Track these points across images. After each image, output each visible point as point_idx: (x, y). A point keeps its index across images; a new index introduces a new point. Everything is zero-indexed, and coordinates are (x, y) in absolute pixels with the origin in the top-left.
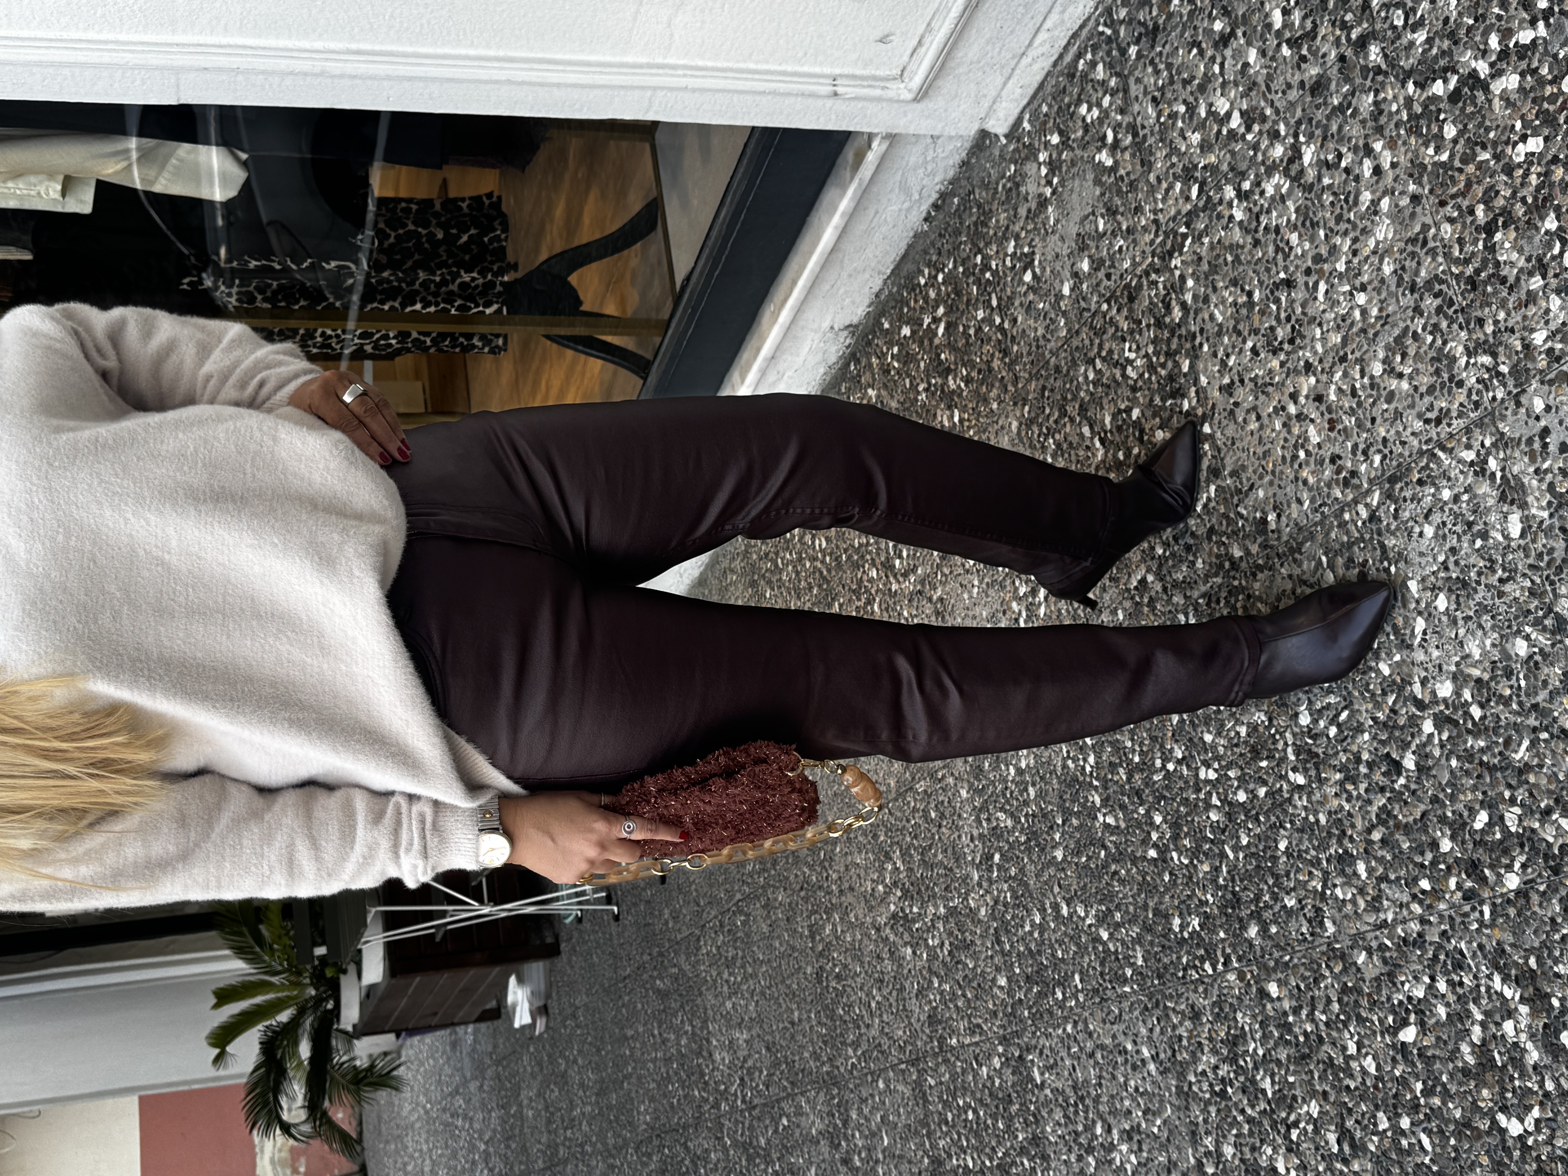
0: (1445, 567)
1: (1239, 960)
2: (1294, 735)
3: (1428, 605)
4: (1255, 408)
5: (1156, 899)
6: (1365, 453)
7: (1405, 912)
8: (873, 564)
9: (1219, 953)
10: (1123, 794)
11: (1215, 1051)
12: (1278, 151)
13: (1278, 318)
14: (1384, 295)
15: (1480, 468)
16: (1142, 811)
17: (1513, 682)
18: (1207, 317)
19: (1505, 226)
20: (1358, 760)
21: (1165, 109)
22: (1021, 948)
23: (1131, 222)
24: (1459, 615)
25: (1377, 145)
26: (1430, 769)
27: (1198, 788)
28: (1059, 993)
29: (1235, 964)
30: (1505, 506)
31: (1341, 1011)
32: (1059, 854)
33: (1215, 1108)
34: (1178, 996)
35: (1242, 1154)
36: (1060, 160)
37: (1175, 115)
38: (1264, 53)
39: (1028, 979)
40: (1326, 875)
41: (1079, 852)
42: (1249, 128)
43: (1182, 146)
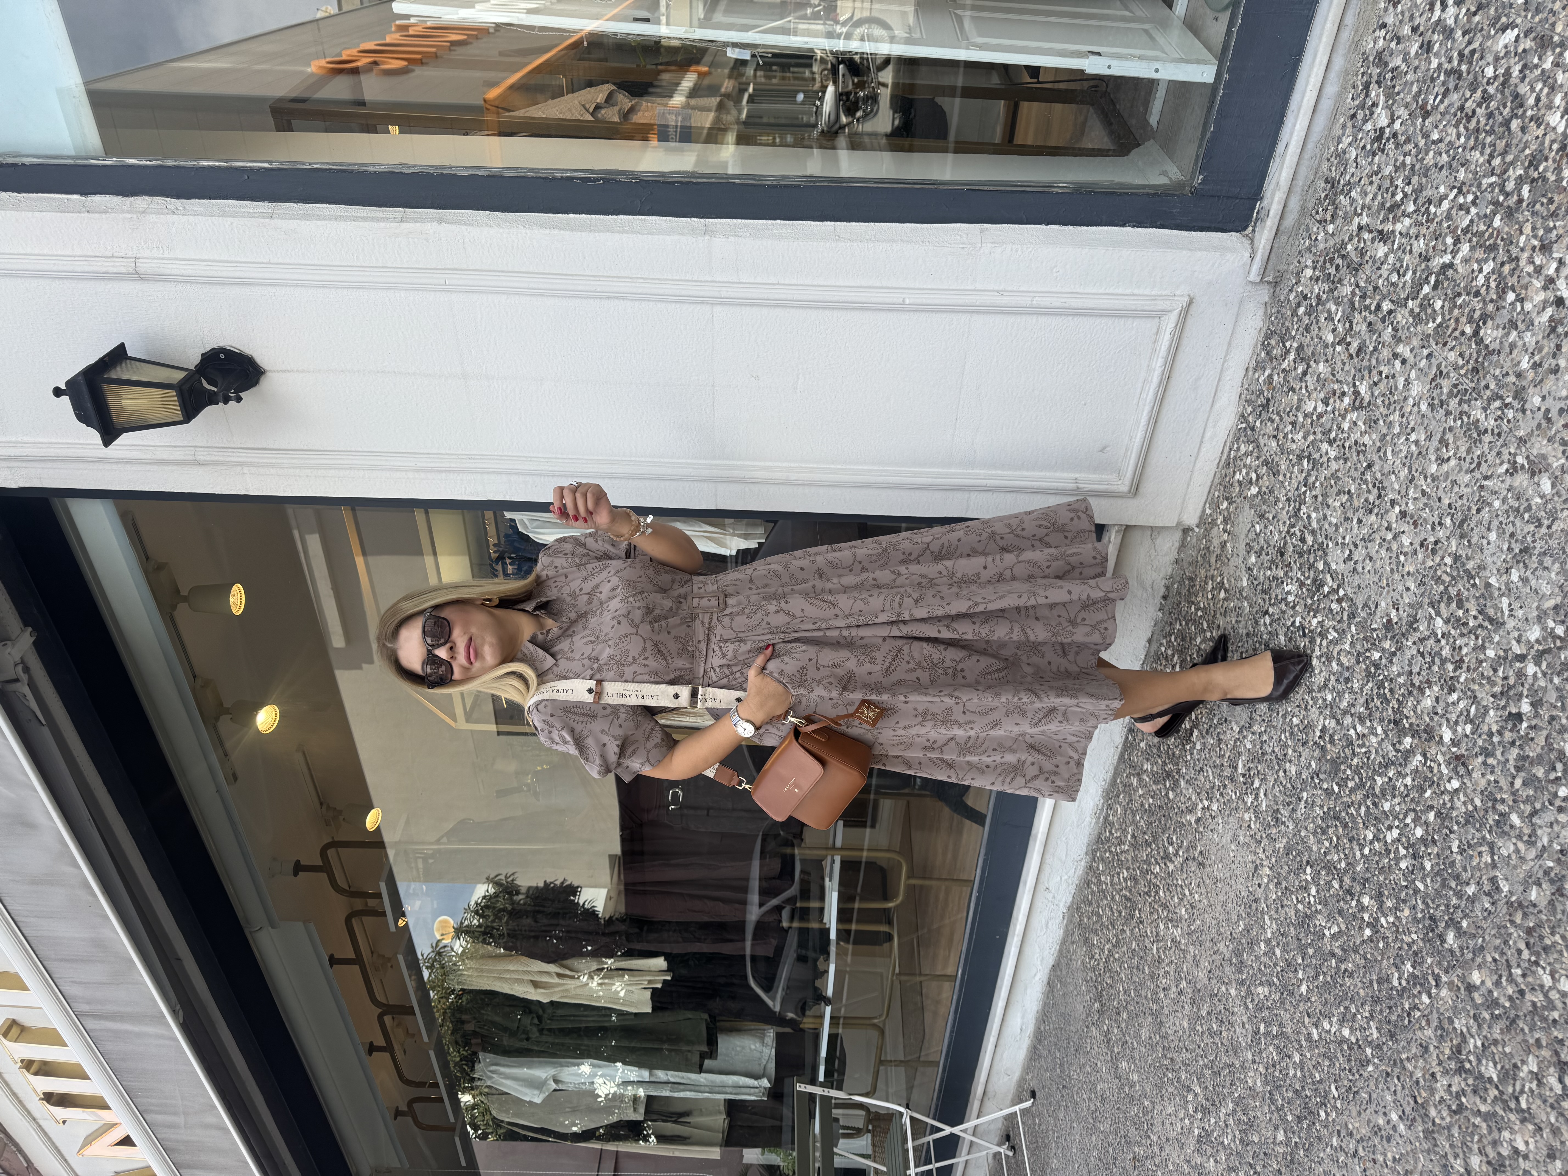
0: (1510, 549)
1: (1447, 972)
2: (1444, 754)
3: (1507, 584)
4: (1367, 555)
5: (1377, 970)
6: (1440, 524)
8: (1157, 863)
9: (1430, 978)
10: (1338, 901)
11: (1446, 1072)
12: (1347, 400)
13: (1369, 492)
14: (1426, 421)
15: (1514, 469)
16: (1354, 903)
18: (1327, 526)
19: (1484, 324)
20: (1491, 734)
21: (1281, 436)
22: (1290, 1094)
23: (1274, 512)
24: (1528, 573)
25: (1400, 349)
26: (1541, 699)
27: (1388, 852)
28: (1323, 1114)
29: (1444, 979)
30: (1536, 479)
31: (1531, 954)
32: (1304, 989)
33: (1457, 1127)
34: (1409, 1043)
35: (1487, 1156)
36: (1229, 514)
37: (1287, 434)
38: (1327, 361)
39: (1299, 1119)
40: (1491, 846)
41: (1317, 975)
42: (1327, 405)
43: (1294, 447)
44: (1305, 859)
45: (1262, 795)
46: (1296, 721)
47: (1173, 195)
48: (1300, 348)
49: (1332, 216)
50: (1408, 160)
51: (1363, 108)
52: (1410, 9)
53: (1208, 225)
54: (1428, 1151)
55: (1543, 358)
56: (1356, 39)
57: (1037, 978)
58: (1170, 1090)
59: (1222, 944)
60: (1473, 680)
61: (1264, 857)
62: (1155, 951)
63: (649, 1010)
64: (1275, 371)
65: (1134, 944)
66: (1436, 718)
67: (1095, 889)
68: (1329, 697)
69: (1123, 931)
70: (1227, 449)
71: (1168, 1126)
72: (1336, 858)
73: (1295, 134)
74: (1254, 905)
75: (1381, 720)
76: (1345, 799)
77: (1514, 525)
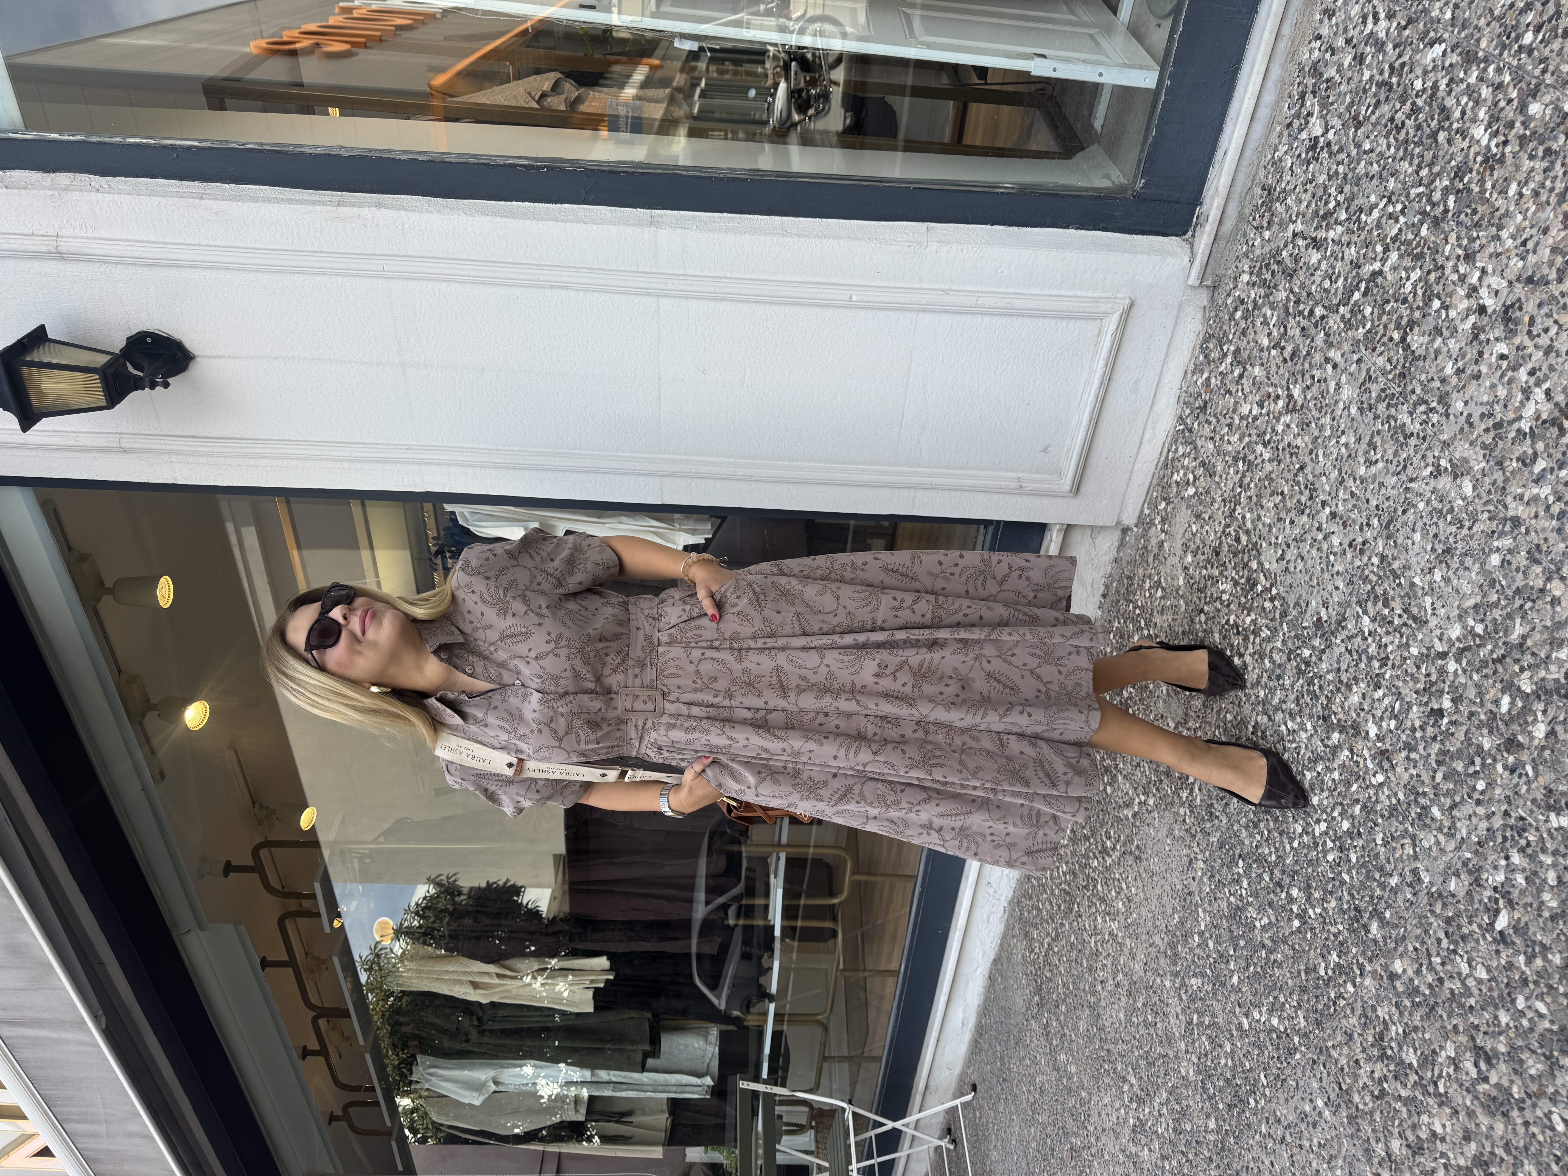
0: (1433, 550)
1: (1371, 961)
2: (1369, 749)
3: (1430, 584)
4: (1299, 555)
5: (1305, 960)
6: (1368, 525)
7: (1474, 820)
8: (1095, 857)
9: (1355, 967)
10: (1269, 893)
11: (1369, 1059)
12: (1281, 403)
13: (1301, 493)
14: (1355, 425)
15: (1437, 473)
16: (1283, 895)
17: (1498, 587)
18: (1260, 526)
19: (1411, 330)
20: (1413, 730)
21: (1217, 438)
22: (1221, 1083)
23: (1210, 512)
24: (1450, 573)
25: (1332, 354)
26: (1461, 696)
27: (1316, 844)
28: (1252, 1102)
29: (1368, 968)
30: (1458, 481)
31: (1450, 943)
32: (1235, 979)
33: (1378, 1112)
34: (1334, 1031)
35: (1406, 1139)
36: (1167, 515)
37: (1223, 436)
38: (1262, 365)
39: (1230, 1107)
40: (1413, 838)
41: (1248, 965)
42: (1262, 407)
43: (1230, 448)
44: (1237, 852)
45: (1196, 790)
46: (1229, 717)
47: (1115, 198)
48: (1237, 351)
49: (1269, 223)
50: (1341, 169)
51: (1299, 117)
52: (1344, 21)
53: (1149, 228)
54: (1352, 1137)
55: (1466, 364)
56: (1293, 50)
57: (979, 972)
58: (1106, 1081)
59: (1158, 937)
60: (1398, 677)
61: (1198, 851)
62: (1093, 945)
63: (590, 1009)
64: (1213, 374)
65: (1073, 937)
66: (1362, 714)
67: (1035, 883)
68: (1262, 694)
69: (1062, 924)
70: (1166, 450)
71: (1104, 1116)
72: (1267, 851)
73: (1234, 141)
74: (1188, 898)
75: (1311, 716)
77: (1437, 526)
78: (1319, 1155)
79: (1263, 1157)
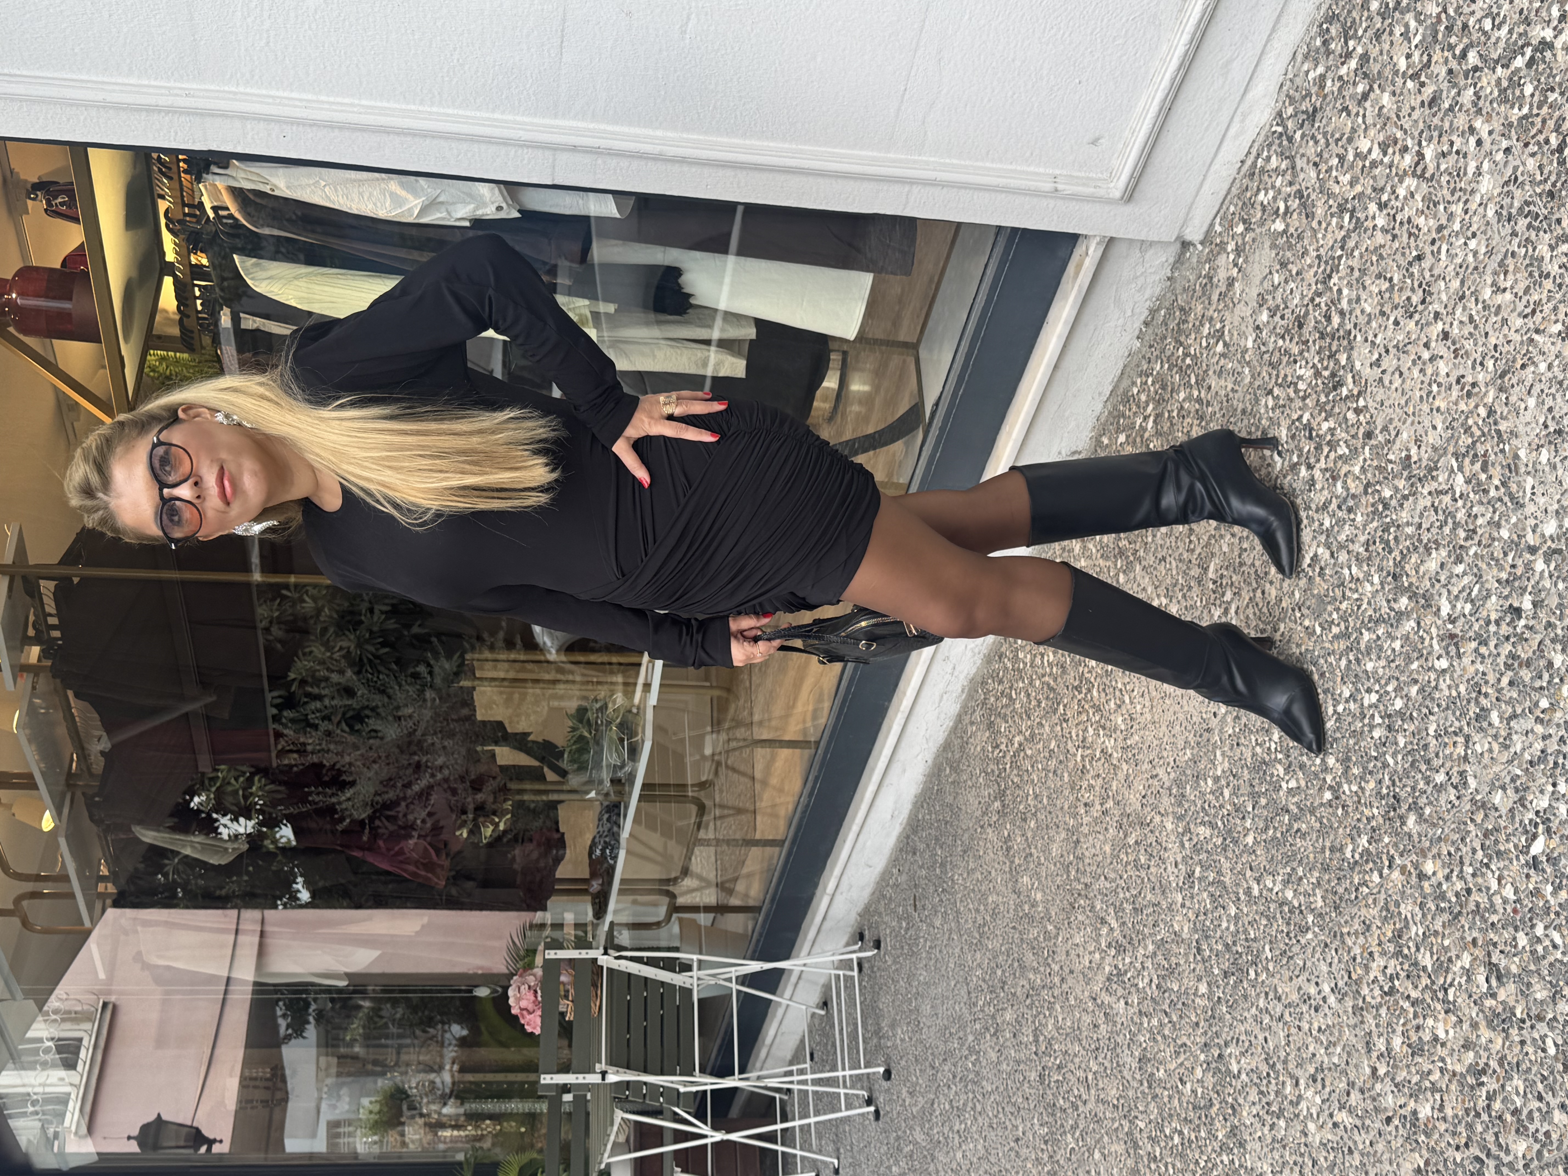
0: (1545, 426)
1: (1402, 855)
2: (1438, 628)
3: (1534, 463)
4: (1398, 369)
5: (1332, 837)
6: (1482, 364)
7: (1531, 737)
9: (1384, 857)
11: (1383, 953)
12: (1408, 160)
13: (1413, 290)
14: (1489, 233)
16: (1318, 761)
18: (1358, 312)
20: (1488, 623)
21: (1323, 167)
22: (1220, 947)
23: (1299, 266)
24: (1558, 459)
25: (1478, 124)
26: (1543, 601)
27: (1363, 715)
28: (1252, 975)
29: (1398, 861)
31: (1485, 855)
32: (1250, 840)
33: (1385, 1008)
34: (1352, 918)
35: (1409, 1039)
36: (1244, 244)
37: (1331, 168)
38: (1394, 94)
39: (1226, 974)
40: (1468, 738)
41: (1267, 828)
42: (1385, 154)
43: (1336, 189)
48: (1366, 58)
54: (1355, 1027)
58: (1080, 918)
59: (1163, 769)
60: (1482, 557)
62: (1079, 758)
64: (1330, 74)
65: (1053, 743)
66: (1437, 586)
69: (1040, 724)
70: (1254, 152)
71: (1073, 957)
74: (1206, 735)
75: (1380, 569)
76: (1327, 645)
77: (1554, 399)
78: (1317, 1040)
79: (1257, 1031)
